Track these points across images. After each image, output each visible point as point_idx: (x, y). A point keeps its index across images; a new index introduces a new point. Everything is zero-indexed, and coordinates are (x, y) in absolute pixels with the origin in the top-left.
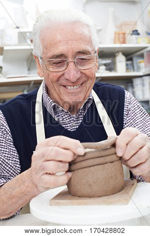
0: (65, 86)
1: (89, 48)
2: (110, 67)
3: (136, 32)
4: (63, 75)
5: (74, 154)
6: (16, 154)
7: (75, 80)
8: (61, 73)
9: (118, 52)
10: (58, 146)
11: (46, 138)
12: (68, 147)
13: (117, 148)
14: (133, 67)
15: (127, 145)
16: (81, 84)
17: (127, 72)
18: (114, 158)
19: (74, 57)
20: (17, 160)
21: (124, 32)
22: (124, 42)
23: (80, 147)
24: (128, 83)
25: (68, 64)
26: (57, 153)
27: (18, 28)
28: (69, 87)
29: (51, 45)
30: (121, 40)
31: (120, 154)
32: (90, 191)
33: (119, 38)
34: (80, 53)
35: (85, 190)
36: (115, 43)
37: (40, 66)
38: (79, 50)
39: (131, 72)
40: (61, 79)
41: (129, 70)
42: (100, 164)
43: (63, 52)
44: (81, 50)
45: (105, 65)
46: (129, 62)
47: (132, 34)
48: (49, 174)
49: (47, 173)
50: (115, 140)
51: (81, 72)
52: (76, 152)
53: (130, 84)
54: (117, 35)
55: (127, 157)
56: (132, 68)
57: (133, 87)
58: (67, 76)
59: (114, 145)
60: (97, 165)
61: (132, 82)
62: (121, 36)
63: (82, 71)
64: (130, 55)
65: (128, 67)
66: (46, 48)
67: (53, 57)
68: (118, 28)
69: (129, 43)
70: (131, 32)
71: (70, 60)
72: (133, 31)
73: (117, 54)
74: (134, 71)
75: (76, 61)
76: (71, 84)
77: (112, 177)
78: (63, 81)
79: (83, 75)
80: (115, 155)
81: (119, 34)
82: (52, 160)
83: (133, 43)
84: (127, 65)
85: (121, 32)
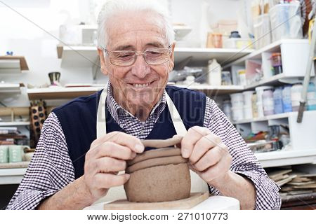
0: (132, 84)
1: (162, 41)
2: (201, 78)
3: (235, 34)
4: (130, 70)
5: (132, 151)
6: (70, 166)
7: (143, 76)
8: (128, 68)
9: (212, 59)
10: (114, 142)
11: (107, 133)
12: (125, 143)
13: (182, 148)
14: (232, 79)
15: (194, 144)
16: (151, 83)
17: (222, 84)
18: (178, 159)
19: (143, 49)
20: (71, 173)
21: (220, 33)
22: (220, 46)
23: (139, 144)
24: (224, 100)
25: (136, 58)
26: (113, 149)
27: (82, 24)
28: (137, 85)
29: (117, 35)
30: (216, 43)
31: (185, 155)
32: (149, 195)
33: (213, 42)
34: (150, 45)
35: (144, 193)
36: (207, 47)
37: (104, 62)
38: (149, 42)
39: (228, 85)
40: (127, 76)
41: (226, 83)
42: (162, 165)
43: (131, 44)
44: (152, 43)
45: (194, 75)
46: (226, 73)
47: (230, 37)
48: (104, 172)
49: (100, 172)
50: (180, 139)
51: (151, 69)
52: (134, 149)
53: (227, 101)
54: (210, 37)
55: (194, 158)
56: (230, 81)
57: (230, 105)
58: (134, 72)
59: (179, 145)
60: (159, 165)
61: (230, 99)
62: (216, 39)
63: (152, 66)
64: (227, 64)
65: (225, 78)
66: (111, 38)
67: (119, 49)
68: (212, 28)
69: (226, 47)
70: (230, 34)
71: (138, 52)
72: (232, 33)
73: (210, 62)
74: (232, 84)
75: (146, 55)
76: (138, 81)
77: (175, 180)
78: (130, 78)
79: (154, 72)
80: (180, 157)
81: (213, 36)
82: (106, 156)
83: (231, 47)
84: (223, 76)
85: (216, 34)
